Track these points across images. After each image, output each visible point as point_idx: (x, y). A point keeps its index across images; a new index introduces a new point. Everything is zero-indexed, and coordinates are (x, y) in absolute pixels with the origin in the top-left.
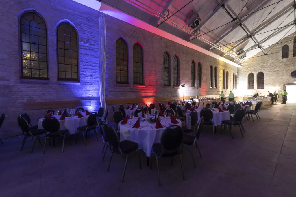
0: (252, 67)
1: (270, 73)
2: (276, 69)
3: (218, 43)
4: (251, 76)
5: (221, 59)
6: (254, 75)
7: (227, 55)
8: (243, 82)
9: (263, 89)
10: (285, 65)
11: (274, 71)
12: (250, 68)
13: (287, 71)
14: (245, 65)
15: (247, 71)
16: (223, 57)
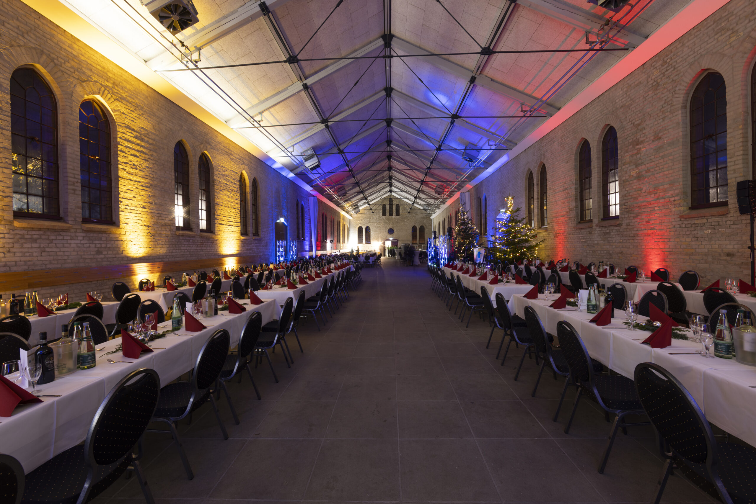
0: (362, 220)
1: (375, 229)
2: (379, 225)
3: (346, 203)
4: (360, 230)
5: (343, 213)
6: (362, 229)
7: (347, 210)
8: (353, 236)
9: (370, 243)
10: (385, 222)
11: (378, 227)
12: (359, 221)
13: (386, 227)
14: (355, 217)
15: (357, 224)
16: (344, 211)
